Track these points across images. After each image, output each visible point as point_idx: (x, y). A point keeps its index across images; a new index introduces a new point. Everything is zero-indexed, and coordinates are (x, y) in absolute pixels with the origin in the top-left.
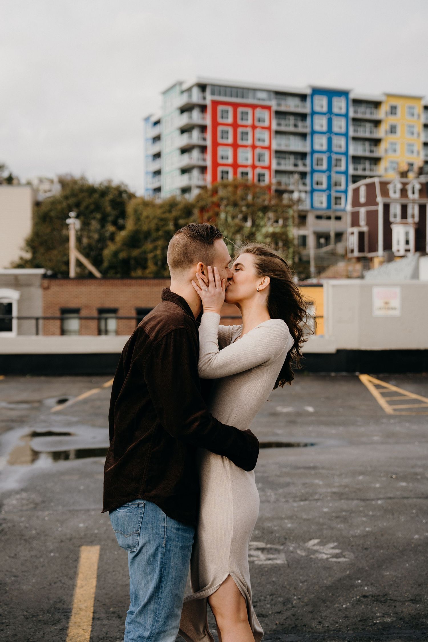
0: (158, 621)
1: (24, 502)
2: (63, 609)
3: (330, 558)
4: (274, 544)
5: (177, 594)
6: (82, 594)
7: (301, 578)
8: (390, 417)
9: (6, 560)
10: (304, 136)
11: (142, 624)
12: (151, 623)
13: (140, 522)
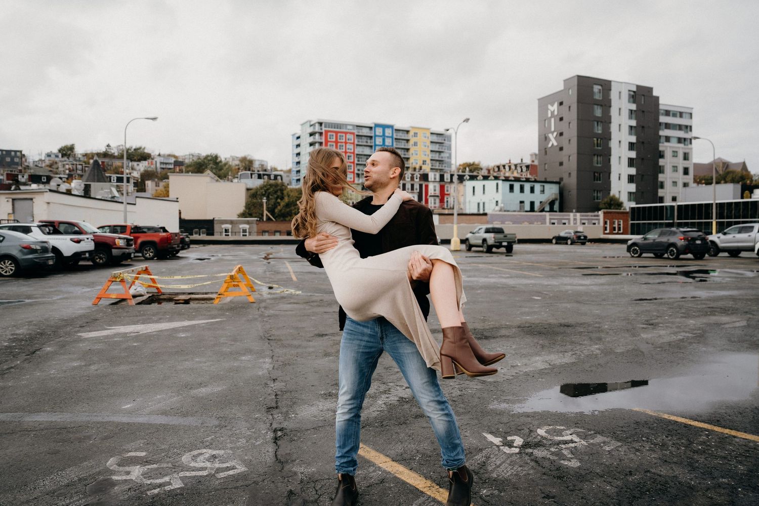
10: (371, 147)
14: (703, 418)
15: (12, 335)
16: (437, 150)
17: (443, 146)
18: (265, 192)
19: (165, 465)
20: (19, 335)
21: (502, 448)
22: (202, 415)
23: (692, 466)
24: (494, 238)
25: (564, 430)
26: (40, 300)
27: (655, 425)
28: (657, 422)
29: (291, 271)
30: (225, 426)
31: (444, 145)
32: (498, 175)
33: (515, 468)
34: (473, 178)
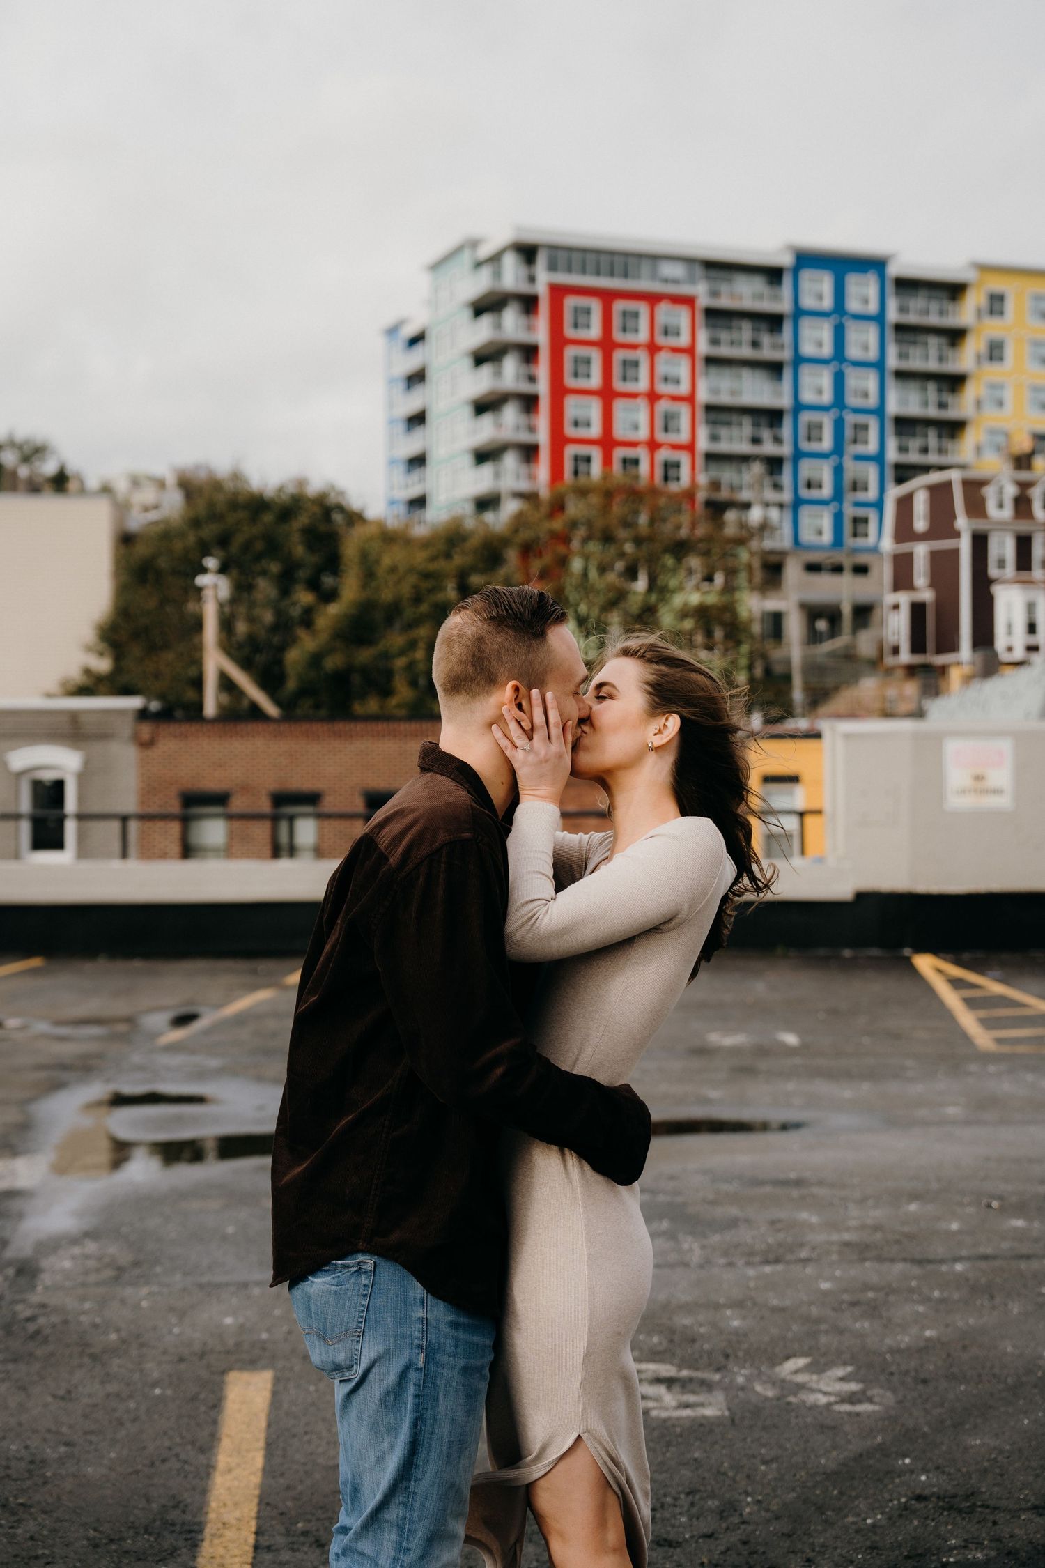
0: (408, 1550)
1: (91, 1263)
2: (183, 1524)
3: (836, 1403)
4: (697, 1369)
5: (454, 1485)
6: (229, 1489)
7: (763, 1451)
8: (985, 1058)
9: (46, 1405)
10: (775, 369)
11: (369, 1557)
12: (392, 1553)
13: (362, 1308)
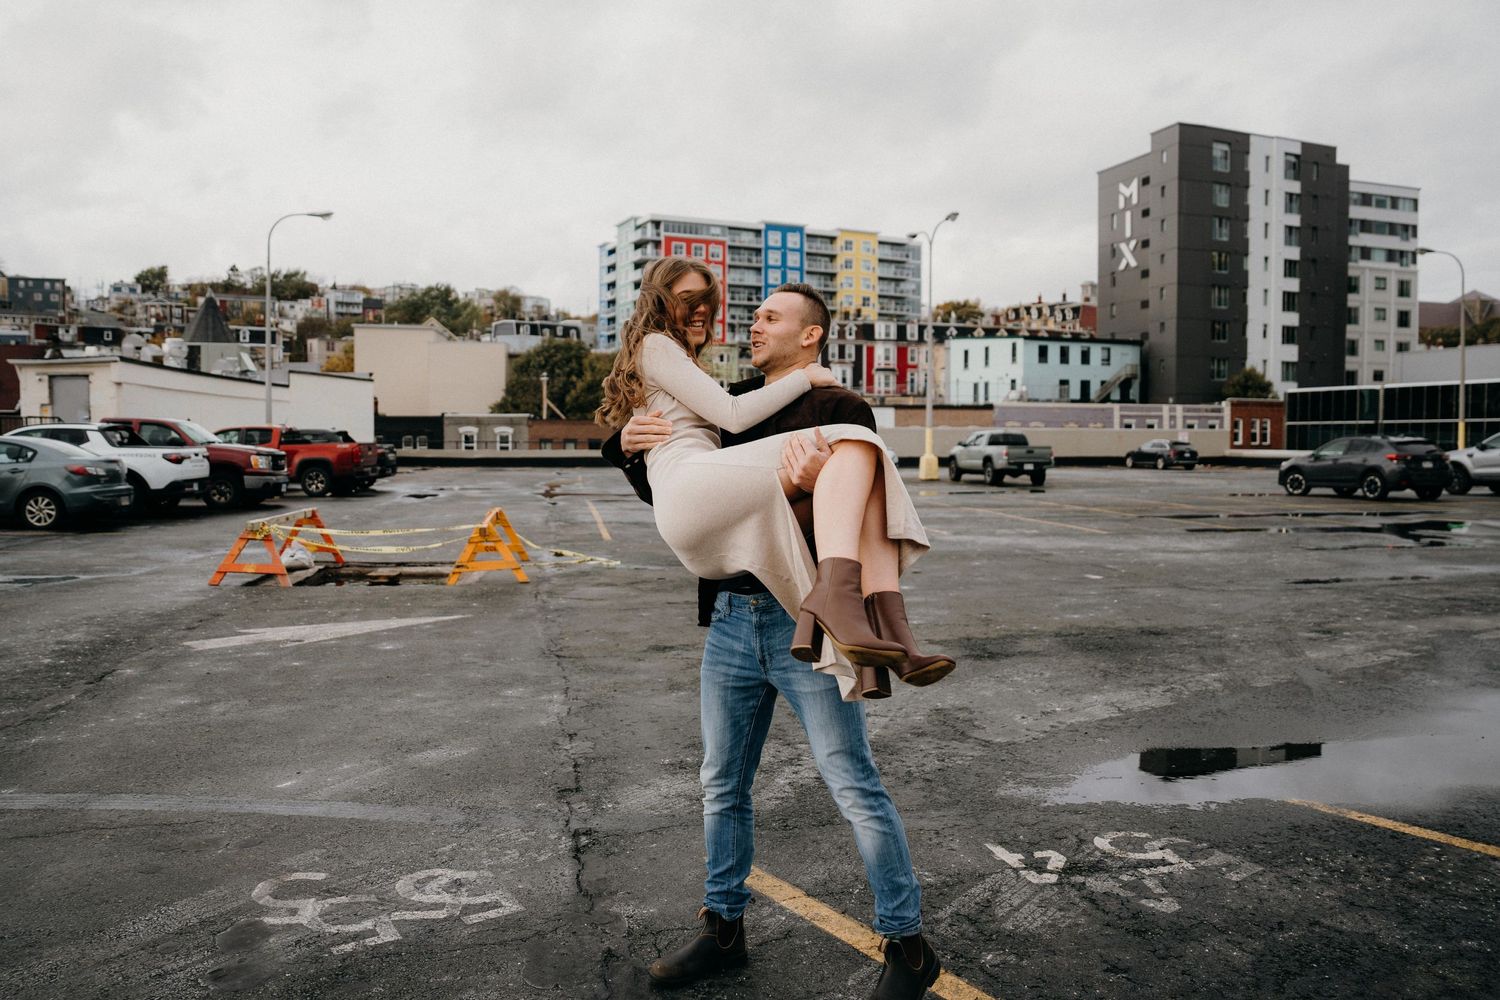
10: (758, 270)
14: (1430, 821)
15: (58, 643)
16: (892, 276)
17: (904, 268)
18: (547, 361)
19: (364, 898)
20: (71, 643)
21: (1023, 873)
22: (431, 804)
23: (1405, 916)
24: (1007, 454)
25: (1147, 839)
26: (107, 575)
27: (1333, 832)
28: (1336, 827)
29: (599, 519)
30: (478, 825)
31: (906, 266)
32: (1015, 328)
33: (1049, 913)
34: (964, 333)
